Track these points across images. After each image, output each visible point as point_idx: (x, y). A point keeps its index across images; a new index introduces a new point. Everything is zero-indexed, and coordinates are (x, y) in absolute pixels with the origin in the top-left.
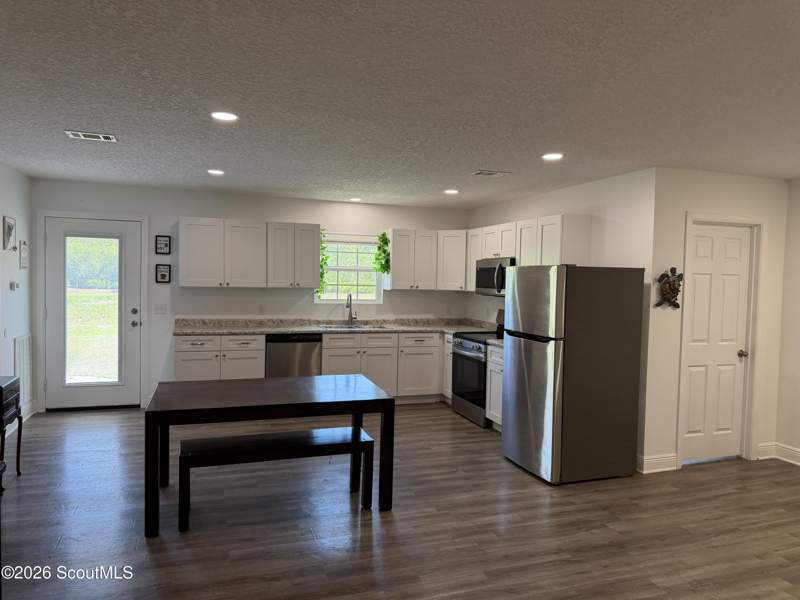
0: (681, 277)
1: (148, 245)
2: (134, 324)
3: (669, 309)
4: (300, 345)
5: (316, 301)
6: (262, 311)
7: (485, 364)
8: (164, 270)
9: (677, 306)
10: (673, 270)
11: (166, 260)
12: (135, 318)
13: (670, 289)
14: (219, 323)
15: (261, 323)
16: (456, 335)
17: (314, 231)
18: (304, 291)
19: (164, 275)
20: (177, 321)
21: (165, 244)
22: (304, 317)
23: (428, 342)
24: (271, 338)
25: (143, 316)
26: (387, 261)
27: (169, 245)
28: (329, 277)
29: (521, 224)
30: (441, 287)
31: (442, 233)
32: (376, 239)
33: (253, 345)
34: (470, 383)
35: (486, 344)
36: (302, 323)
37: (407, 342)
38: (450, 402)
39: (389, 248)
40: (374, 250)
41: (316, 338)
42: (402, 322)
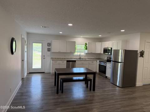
0: (144, 52)
1: (46, 45)
2: (44, 58)
3: (142, 58)
4: (71, 62)
5: (74, 55)
6: (65, 56)
7: (106, 66)
8: (49, 49)
9: (143, 57)
10: (143, 51)
11: (49, 47)
12: (44, 57)
13: (142, 54)
14: (58, 58)
15: (65, 58)
16: (99, 61)
17: (75, 42)
18: (72, 53)
19: (49, 50)
20: (51, 58)
21: (49, 45)
22: (72, 57)
23: (94, 62)
24: (67, 61)
25: (46, 57)
26: (87, 48)
27: (50, 45)
28: (76, 50)
29: (113, 42)
30: (96, 53)
31: (97, 43)
32: (85, 44)
33: (64, 62)
34: (103, 70)
35: (106, 63)
36: (72, 58)
37: (90, 62)
38: (98, 73)
39: (87, 45)
40: (84, 46)
41: (75, 61)
42: (89, 59)
